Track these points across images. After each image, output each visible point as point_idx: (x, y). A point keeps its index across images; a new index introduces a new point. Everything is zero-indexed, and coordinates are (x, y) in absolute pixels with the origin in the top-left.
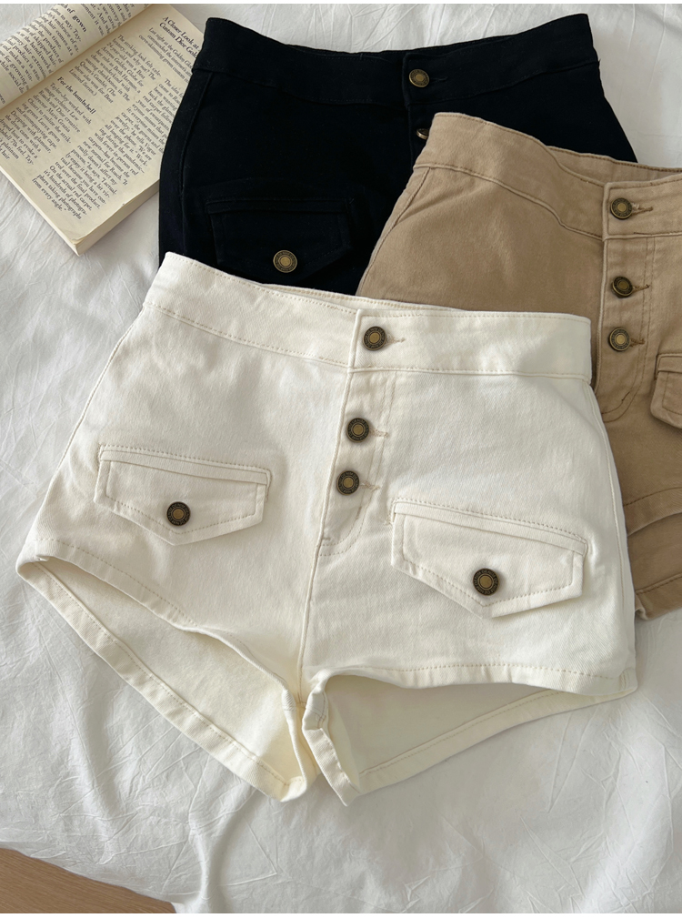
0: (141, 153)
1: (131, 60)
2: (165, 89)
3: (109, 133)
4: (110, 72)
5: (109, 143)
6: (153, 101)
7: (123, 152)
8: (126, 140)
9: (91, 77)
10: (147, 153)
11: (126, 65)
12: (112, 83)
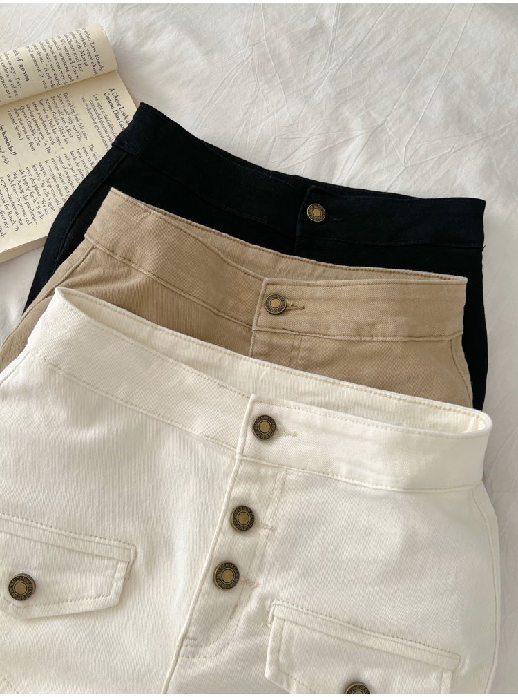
0: (41, 205)
1: (66, 117)
2: (86, 153)
3: (20, 178)
4: (43, 122)
5: (17, 188)
6: (71, 161)
7: (26, 199)
8: (33, 189)
9: (25, 122)
10: (47, 207)
11: (60, 121)
12: (41, 134)
